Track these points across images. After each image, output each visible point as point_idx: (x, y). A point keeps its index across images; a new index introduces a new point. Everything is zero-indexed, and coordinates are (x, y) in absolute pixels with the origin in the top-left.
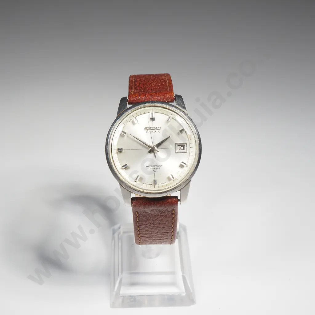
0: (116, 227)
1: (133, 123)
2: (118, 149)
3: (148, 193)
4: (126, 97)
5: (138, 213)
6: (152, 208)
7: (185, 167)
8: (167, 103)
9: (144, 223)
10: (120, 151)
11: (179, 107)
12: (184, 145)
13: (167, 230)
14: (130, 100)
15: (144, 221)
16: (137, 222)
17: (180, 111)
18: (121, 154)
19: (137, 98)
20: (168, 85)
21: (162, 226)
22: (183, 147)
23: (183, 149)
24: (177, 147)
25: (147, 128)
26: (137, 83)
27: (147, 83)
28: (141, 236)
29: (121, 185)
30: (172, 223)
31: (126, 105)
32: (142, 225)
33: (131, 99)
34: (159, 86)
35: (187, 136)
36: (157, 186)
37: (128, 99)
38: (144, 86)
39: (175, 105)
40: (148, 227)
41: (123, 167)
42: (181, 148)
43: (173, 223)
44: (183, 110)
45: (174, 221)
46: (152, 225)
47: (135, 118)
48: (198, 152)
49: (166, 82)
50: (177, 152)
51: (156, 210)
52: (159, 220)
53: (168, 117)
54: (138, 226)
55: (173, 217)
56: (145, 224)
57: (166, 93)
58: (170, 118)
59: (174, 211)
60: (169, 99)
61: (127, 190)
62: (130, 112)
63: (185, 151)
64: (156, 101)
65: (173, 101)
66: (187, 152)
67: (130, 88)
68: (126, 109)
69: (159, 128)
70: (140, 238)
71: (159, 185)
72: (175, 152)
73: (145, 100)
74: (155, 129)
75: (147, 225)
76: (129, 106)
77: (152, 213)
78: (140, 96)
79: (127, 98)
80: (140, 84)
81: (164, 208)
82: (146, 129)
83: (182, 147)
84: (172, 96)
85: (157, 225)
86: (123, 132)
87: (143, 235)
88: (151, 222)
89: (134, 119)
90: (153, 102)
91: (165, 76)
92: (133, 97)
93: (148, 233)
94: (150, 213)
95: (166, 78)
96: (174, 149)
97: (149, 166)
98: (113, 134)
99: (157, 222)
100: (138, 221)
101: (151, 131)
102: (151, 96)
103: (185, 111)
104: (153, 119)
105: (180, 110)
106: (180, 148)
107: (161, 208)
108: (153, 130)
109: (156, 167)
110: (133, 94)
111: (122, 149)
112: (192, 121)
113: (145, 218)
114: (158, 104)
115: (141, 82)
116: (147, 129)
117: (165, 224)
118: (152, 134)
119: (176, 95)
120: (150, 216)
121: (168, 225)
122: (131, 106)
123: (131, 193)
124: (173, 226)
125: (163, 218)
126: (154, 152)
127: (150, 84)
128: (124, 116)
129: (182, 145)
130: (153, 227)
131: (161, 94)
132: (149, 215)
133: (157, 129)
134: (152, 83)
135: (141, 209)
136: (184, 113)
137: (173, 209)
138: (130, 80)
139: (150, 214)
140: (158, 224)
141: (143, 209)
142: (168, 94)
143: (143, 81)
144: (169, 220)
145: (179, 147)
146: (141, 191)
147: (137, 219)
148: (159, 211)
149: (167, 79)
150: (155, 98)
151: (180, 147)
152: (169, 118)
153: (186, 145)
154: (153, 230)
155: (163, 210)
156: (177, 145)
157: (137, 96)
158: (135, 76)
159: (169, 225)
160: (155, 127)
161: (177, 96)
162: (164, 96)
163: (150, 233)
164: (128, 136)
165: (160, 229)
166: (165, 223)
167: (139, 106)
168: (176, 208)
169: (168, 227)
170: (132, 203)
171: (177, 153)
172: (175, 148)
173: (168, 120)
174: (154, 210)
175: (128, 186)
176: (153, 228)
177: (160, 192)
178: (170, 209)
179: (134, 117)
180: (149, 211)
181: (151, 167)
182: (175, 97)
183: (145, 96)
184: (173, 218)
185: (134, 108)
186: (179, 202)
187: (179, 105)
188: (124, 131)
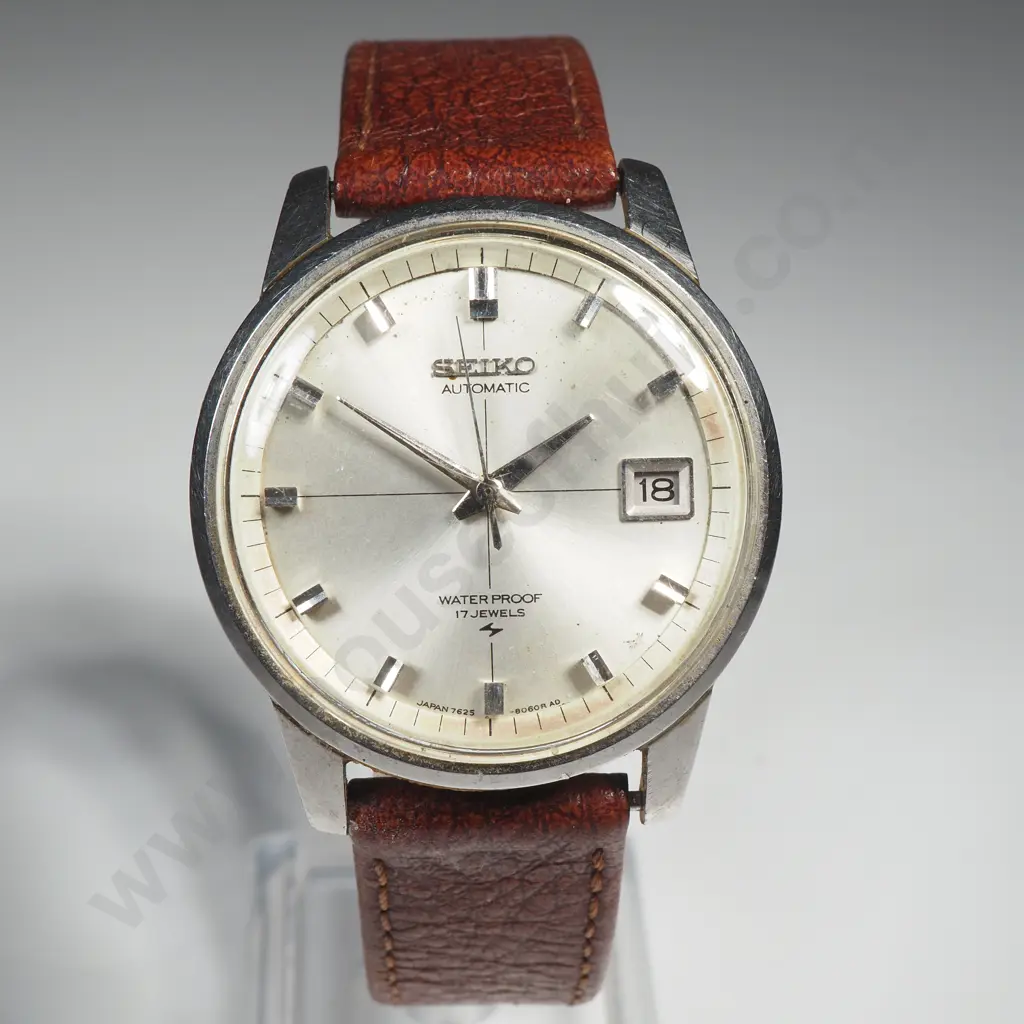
0: (276, 841)
1: (365, 330)
2: (269, 493)
3: (447, 767)
4: (323, 170)
5: (387, 869)
6: (473, 846)
7: (676, 607)
8: (574, 208)
9: (424, 918)
10: (278, 502)
11: (648, 237)
12: (676, 473)
13: (556, 955)
14: (346, 190)
15: (421, 909)
16: (383, 912)
17: (650, 263)
18: (289, 522)
19: (392, 175)
20: (574, 101)
21: (524, 934)
22: (666, 484)
23: (666, 494)
24: (633, 486)
25: (448, 362)
26: (389, 87)
27: (449, 86)
28: (400, 977)
29: (286, 715)
30: (586, 921)
31: (324, 222)
32: (415, 926)
33: (353, 180)
34: (522, 105)
35: (697, 419)
36: (503, 721)
37: (333, 184)
38: (431, 106)
39: (622, 225)
40: (441, 938)
41: (298, 601)
42: (656, 490)
43: (591, 922)
44: (673, 254)
45: (598, 914)
46: (470, 930)
47: (377, 300)
48: (759, 519)
49: (561, 83)
50: (630, 512)
51: (493, 854)
52: (511, 903)
53: (578, 298)
54: (388, 934)
55: (596, 890)
56: (426, 925)
57: (567, 151)
58: (593, 308)
59: (605, 860)
60: (585, 185)
61: (323, 744)
62: (344, 267)
63: (682, 508)
64: (504, 196)
65: (607, 201)
66: (692, 514)
67: (350, 116)
68: (322, 241)
69: (525, 367)
70: (400, 984)
71: (519, 717)
72: (615, 515)
73: (436, 188)
74: (497, 373)
75: (437, 926)
76: (338, 225)
77: (470, 869)
78: (405, 161)
79: (332, 175)
80: (408, 91)
81: (547, 845)
82: (445, 370)
83: (659, 485)
84: (603, 167)
85: (497, 931)
86: (299, 384)
87: (412, 974)
88: (462, 914)
89: (371, 306)
90: (484, 201)
91: (558, 53)
92: (363, 171)
93: (444, 963)
94: (457, 868)
95: (561, 63)
96: (615, 496)
97: (456, 600)
98: (237, 398)
99: (502, 913)
100: (384, 907)
101: (473, 380)
102: (473, 162)
103: (687, 265)
104: (484, 310)
105: (651, 252)
106: (650, 489)
107: (525, 847)
108: (485, 374)
109: (498, 606)
110: (367, 155)
111: (292, 492)
112: (728, 326)
113: (428, 894)
114: (520, 219)
115: (415, 80)
116: (448, 369)
117: (546, 922)
118: (479, 398)
119: (626, 162)
120: (458, 884)
121: (559, 928)
122: (353, 222)
123: (346, 759)
124: (589, 935)
125: (535, 895)
126: (489, 514)
127: (467, 96)
128: (306, 287)
129: (662, 475)
130: (475, 937)
131: (534, 156)
132: (452, 878)
133: (510, 373)
134: (482, 85)
135: (406, 853)
136: (680, 275)
137: (600, 850)
138: (355, 68)
139: (460, 873)
140: (505, 924)
141: (416, 852)
142: (579, 153)
143: (426, 76)
144: (568, 905)
145: (644, 483)
146: (408, 754)
147: (383, 899)
148: (513, 857)
149: (567, 67)
150: (499, 175)
151: (649, 481)
152: (585, 308)
153: (684, 473)
154: (475, 953)
155: (536, 854)
156: (630, 473)
157: (390, 165)
158: (381, 48)
159: (570, 930)
160: (496, 360)
161: (631, 167)
162: (555, 164)
163: (456, 964)
164: (330, 414)
165: (513, 947)
166: (543, 919)
167: (400, 228)
168: (615, 846)
169: (561, 941)
170: (352, 814)
171: (635, 519)
172: (622, 490)
173: (580, 317)
174: (482, 854)
175: (327, 723)
176: (473, 942)
177: (523, 764)
178: (579, 849)
179: (372, 293)
180: (453, 860)
181: (467, 606)
182: (620, 171)
183: (441, 165)
184: (595, 895)
185: (368, 241)
186: (634, 813)
187: (645, 223)
188: (305, 378)
